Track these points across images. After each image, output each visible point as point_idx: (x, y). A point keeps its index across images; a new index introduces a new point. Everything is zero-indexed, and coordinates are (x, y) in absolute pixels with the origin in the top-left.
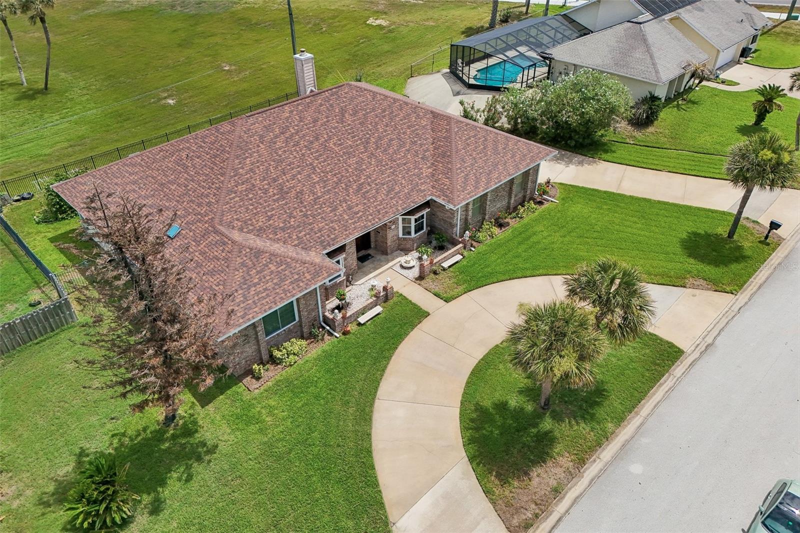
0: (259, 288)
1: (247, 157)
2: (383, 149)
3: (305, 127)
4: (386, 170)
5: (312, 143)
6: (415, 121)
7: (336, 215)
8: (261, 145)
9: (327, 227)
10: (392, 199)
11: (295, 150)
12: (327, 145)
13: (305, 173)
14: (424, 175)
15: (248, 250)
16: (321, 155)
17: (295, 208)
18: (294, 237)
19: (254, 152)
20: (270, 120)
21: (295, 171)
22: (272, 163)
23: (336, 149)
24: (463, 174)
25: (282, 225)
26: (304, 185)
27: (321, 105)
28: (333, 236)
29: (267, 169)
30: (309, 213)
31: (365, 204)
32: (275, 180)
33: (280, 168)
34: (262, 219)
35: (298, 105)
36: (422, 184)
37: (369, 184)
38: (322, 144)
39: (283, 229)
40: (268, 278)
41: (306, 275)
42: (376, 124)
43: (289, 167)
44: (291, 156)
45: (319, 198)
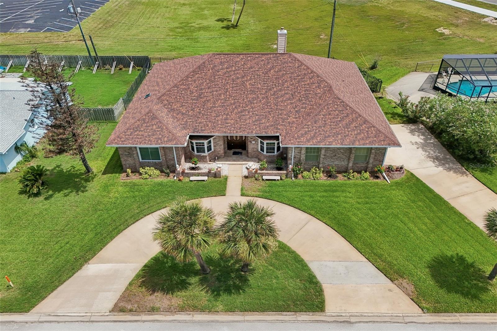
0: (141, 133)
1: (198, 74)
2: (276, 96)
3: (242, 69)
4: (267, 108)
5: (238, 78)
6: (314, 88)
7: (215, 119)
8: (211, 70)
9: (205, 123)
10: (254, 125)
11: (225, 79)
12: (246, 82)
13: (220, 92)
14: (288, 121)
15: (152, 114)
16: (237, 86)
17: (198, 107)
18: (185, 120)
19: (204, 73)
20: (226, 60)
21: (214, 89)
22: (208, 81)
23: (248, 86)
24: (307, 129)
25: (184, 112)
26: (213, 98)
27: (263, 60)
28: (203, 129)
29: (203, 83)
30: (203, 112)
31: (237, 121)
32: (201, 89)
33: (209, 85)
34: (178, 105)
35: (249, 56)
36: (282, 125)
37: (249, 112)
38: (242, 81)
39: (183, 114)
40: (148, 131)
41: (166, 138)
42: (286, 81)
43: (214, 86)
44: (221, 81)
45: (214, 107)
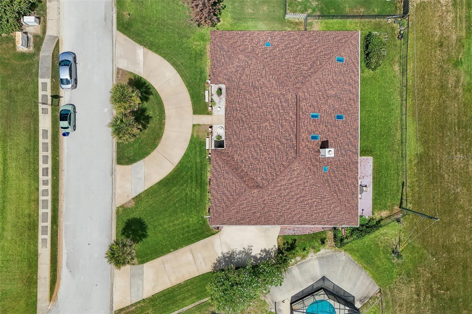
1: (276, 83)
2: (255, 146)
3: (281, 118)
4: (245, 139)
5: (272, 116)
6: (262, 175)
7: (236, 102)
8: (280, 92)
9: (233, 95)
10: (232, 131)
11: (271, 106)
12: (268, 122)
13: (259, 103)
14: (235, 155)
16: (264, 115)
17: (246, 88)
18: (235, 80)
19: (277, 87)
20: (291, 104)
21: (261, 98)
22: (269, 92)
23: (264, 125)
25: (242, 78)
26: (254, 98)
27: (290, 135)
28: (229, 94)
29: (267, 88)
30: (242, 92)
31: (235, 118)
32: (261, 88)
33: (265, 93)
34: (248, 73)
35: (294, 124)
36: (232, 150)
37: (242, 126)
38: (269, 120)
39: (240, 78)
42: (268, 154)
43: (264, 97)
44: (269, 102)
45: (246, 100)
